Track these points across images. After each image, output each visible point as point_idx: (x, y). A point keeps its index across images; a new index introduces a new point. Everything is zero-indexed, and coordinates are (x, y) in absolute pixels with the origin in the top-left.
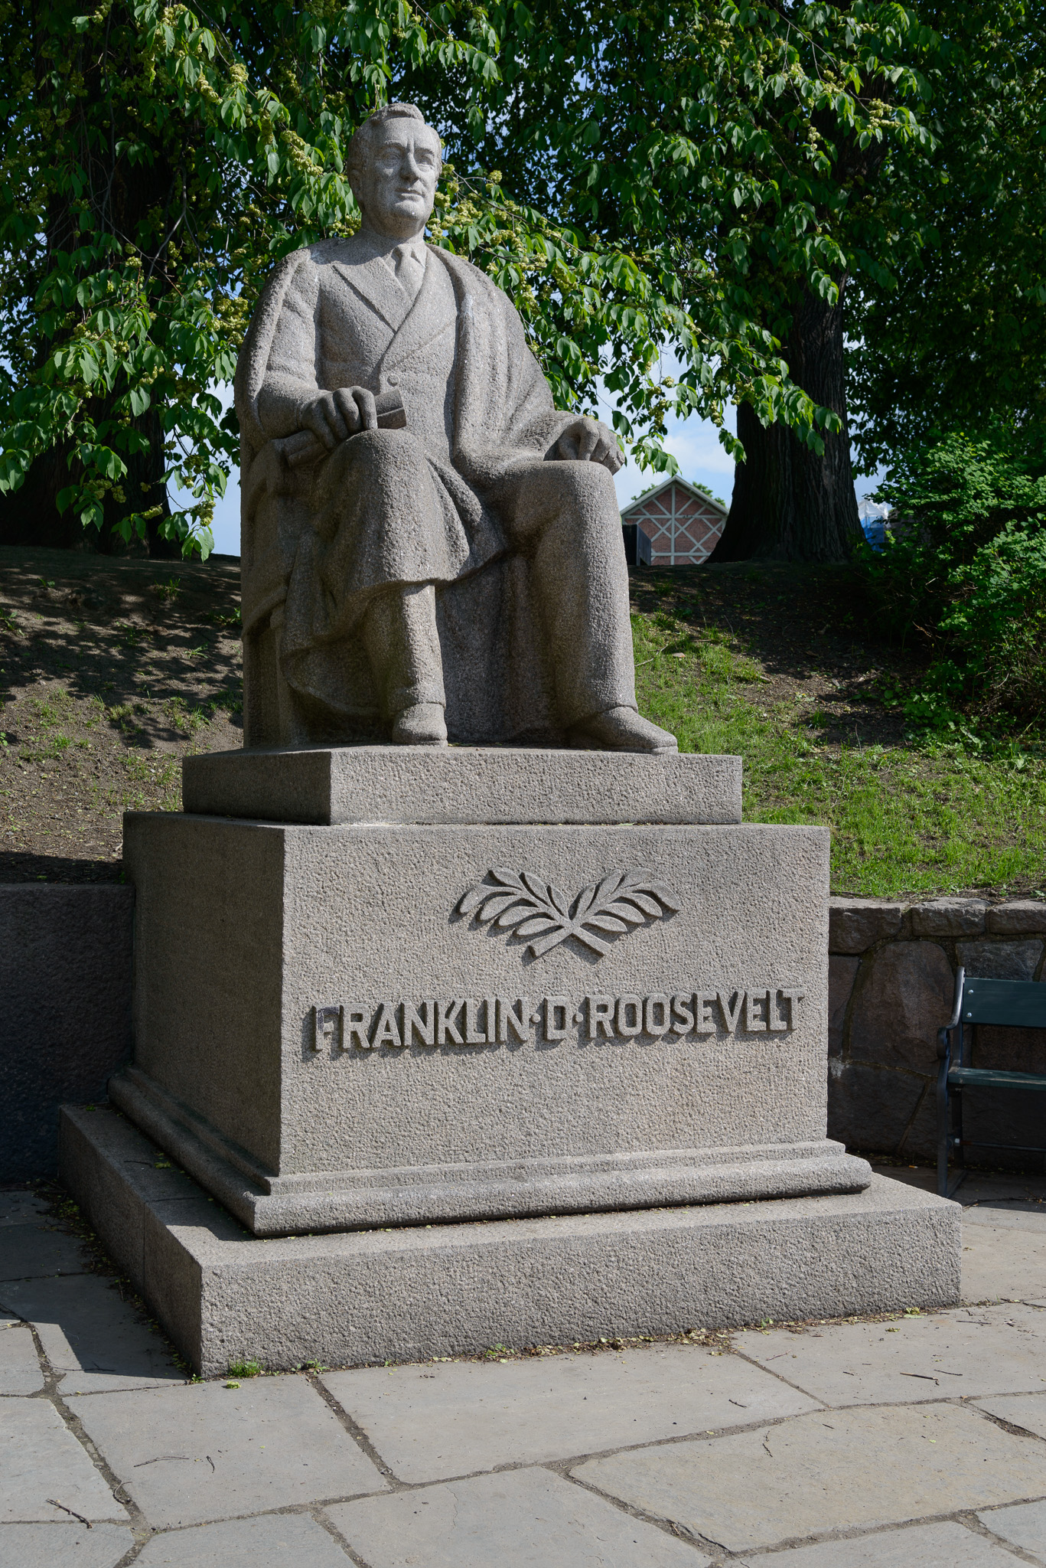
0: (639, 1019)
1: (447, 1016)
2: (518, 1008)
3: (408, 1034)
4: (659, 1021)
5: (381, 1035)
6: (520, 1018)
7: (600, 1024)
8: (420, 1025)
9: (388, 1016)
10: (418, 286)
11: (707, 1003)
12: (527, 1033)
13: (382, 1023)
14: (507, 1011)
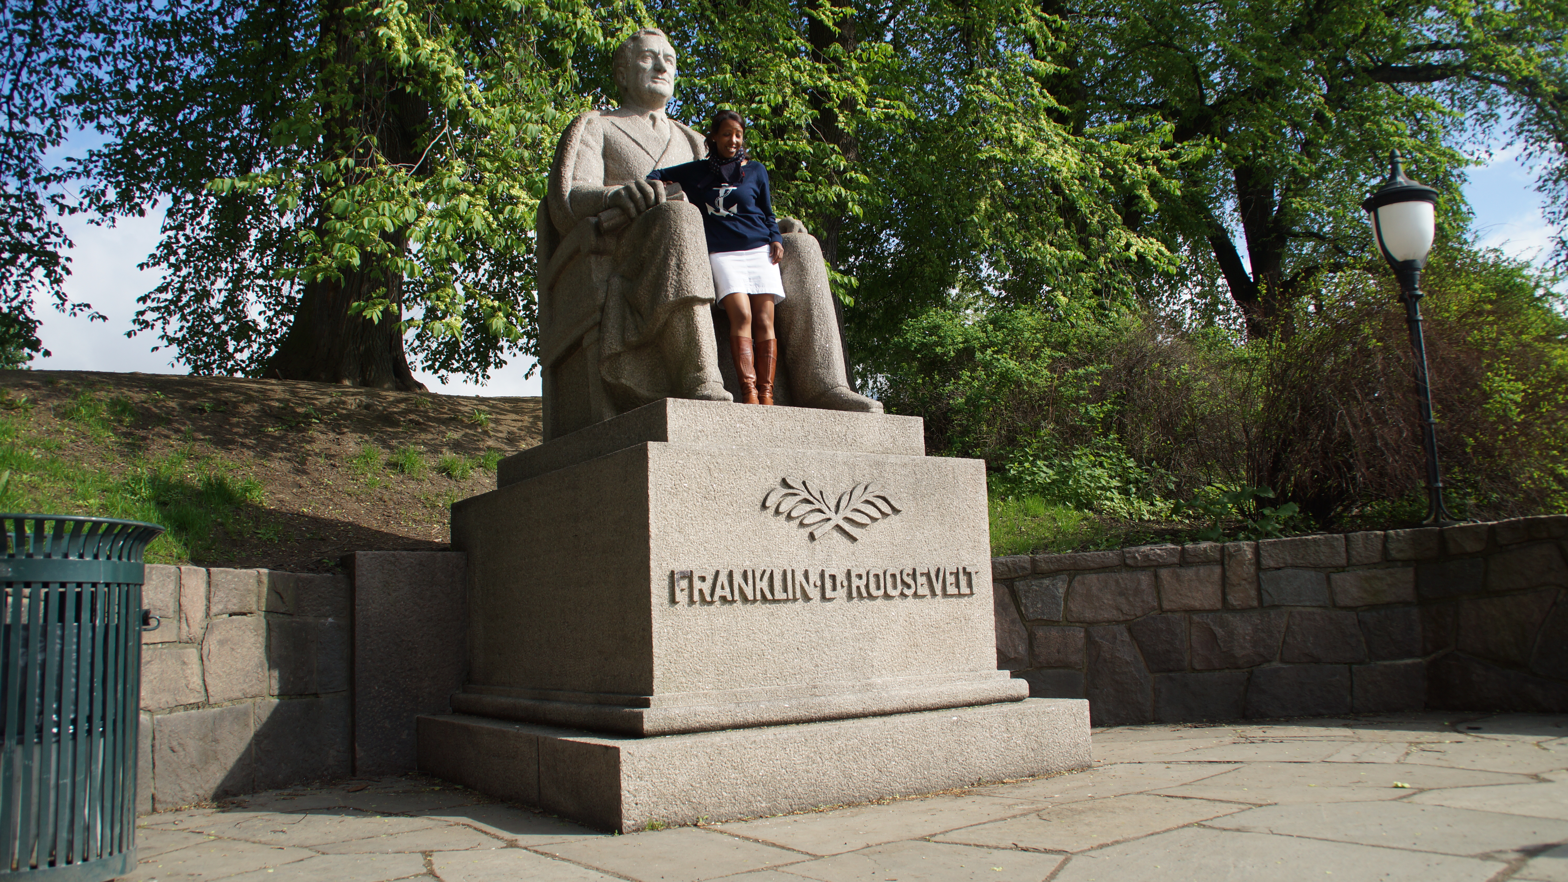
0: (882, 585)
1: (761, 579)
2: (806, 575)
3: (736, 592)
4: (895, 587)
5: (719, 592)
6: (808, 582)
7: (858, 588)
8: (743, 585)
9: (723, 578)
10: (668, 137)
11: (922, 574)
12: (814, 593)
13: (719, 584)
14: (799, 577)
